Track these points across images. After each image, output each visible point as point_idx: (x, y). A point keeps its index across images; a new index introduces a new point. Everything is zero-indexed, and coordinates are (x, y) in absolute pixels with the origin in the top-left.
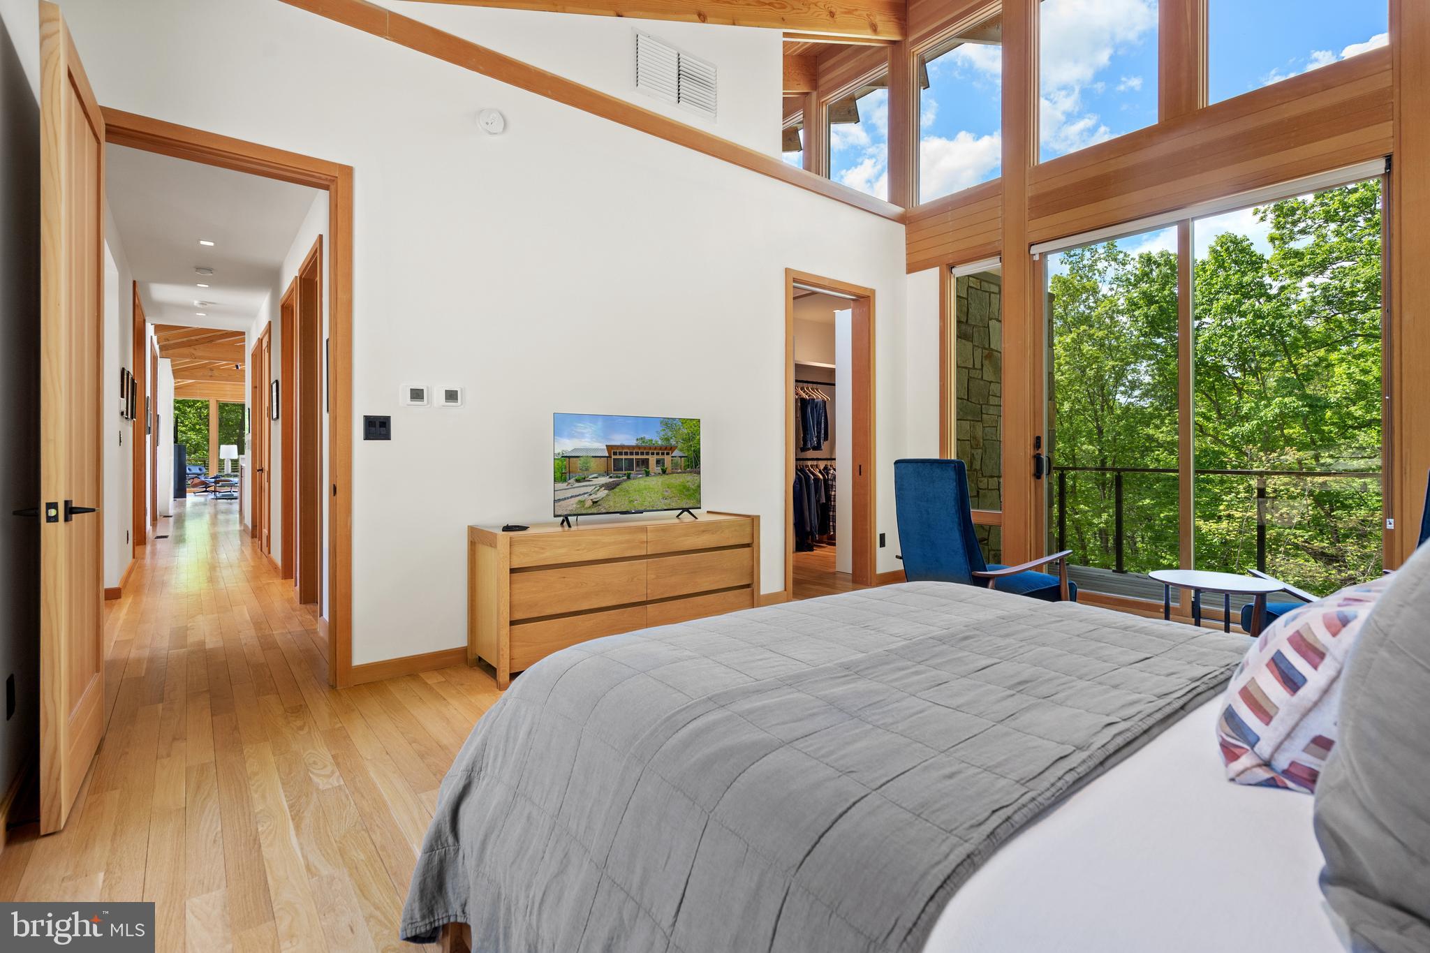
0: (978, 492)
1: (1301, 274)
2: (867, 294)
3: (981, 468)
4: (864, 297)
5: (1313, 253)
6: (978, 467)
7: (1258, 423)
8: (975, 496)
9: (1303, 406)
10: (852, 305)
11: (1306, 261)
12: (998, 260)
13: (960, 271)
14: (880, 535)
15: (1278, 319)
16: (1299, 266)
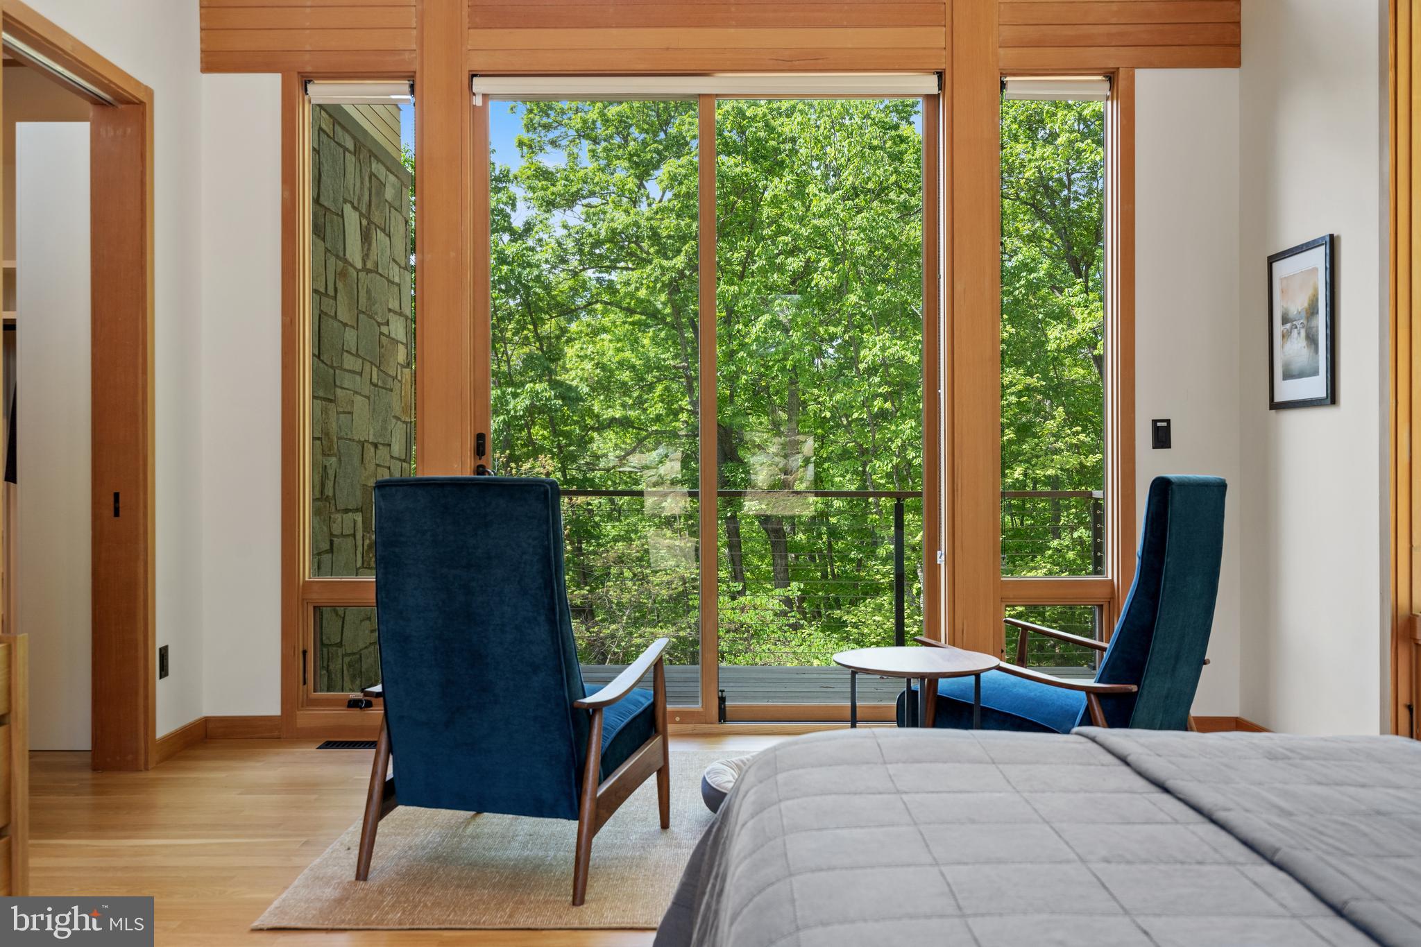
0: (332, 542)
1: (550, 205)
2: (141, 96)
3: (334, 495)
4: (129, 102)
5: (567, 179)
6: (331, 494)
7: (504, 419)
8: (326, 552)
9: (556, 397)
10: (91, 114)
11: (559, 187)
12: (407, 88)
13: (321, 92)
14: (160, 649)
15: (524, 268)
16: (553, 194)
